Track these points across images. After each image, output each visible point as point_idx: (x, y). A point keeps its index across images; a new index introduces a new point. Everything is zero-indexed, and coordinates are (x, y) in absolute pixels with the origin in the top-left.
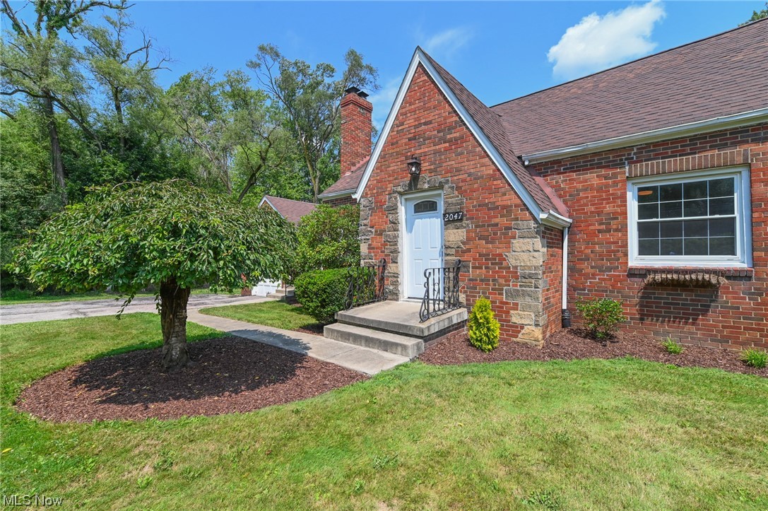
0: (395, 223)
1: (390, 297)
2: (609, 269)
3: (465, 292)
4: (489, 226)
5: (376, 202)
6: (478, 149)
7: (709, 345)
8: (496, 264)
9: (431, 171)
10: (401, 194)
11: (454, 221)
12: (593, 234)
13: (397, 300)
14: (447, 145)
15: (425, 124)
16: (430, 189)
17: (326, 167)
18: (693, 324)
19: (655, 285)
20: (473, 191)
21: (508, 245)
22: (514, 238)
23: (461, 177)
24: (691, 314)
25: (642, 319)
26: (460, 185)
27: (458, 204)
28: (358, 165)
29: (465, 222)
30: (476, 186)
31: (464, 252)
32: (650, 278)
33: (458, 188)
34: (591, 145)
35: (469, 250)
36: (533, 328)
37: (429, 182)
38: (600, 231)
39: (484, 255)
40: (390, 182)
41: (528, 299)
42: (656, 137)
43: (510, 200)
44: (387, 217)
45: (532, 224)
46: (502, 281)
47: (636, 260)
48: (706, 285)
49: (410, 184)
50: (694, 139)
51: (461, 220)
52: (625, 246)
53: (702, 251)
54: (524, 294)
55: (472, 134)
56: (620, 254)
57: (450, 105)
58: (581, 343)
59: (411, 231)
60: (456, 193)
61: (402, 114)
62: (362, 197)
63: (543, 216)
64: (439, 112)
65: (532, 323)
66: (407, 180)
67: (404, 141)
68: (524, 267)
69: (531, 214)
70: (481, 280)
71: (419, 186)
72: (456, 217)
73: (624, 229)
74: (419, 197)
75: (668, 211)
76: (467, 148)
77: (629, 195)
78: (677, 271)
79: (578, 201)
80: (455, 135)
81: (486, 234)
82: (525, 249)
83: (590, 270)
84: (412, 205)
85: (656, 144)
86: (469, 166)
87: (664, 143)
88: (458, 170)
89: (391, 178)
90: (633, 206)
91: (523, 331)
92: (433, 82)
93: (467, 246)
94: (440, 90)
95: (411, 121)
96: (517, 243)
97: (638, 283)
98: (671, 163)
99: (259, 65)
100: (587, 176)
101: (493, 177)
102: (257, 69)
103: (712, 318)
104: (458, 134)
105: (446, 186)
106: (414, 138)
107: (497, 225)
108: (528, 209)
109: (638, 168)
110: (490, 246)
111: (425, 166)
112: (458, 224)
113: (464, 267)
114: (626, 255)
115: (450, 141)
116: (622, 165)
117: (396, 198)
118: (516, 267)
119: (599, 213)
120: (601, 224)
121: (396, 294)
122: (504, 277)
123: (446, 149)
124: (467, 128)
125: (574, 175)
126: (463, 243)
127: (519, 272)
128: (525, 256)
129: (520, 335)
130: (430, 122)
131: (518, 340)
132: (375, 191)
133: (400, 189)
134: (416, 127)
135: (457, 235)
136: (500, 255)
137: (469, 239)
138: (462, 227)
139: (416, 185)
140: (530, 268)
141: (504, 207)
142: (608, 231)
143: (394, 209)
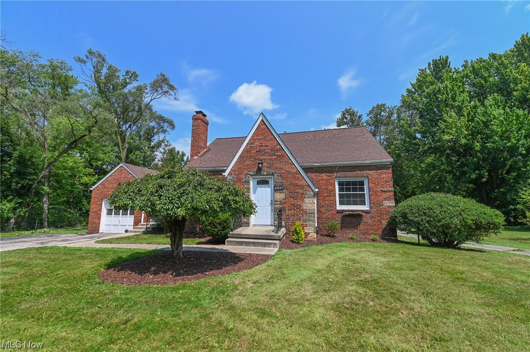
0: (249, 189)
1: (244, 225)
2: (331, 210)
3: (284, 221)
4: (295, 193)
5: (237, 178)
6: (290, 161)
7: (361, 236)
8: (298, 208)
9: (267, 167)
10: (251, 175)
11: (279, 190)
12: (325, 197)
13: (249, 226)
14: (276, 157)
15: (265, 146)
16: (267, 175)
17: (134, 142)
18: (357, 229)
19: (346, 216)
20: (288, 178)
21: (303, 201)
22: (305, 198)
23: (282, 171)
24: (355, 226)
25: (342, 229)
26: (282, 174)
27: (281, 183)
28: (201, 153)
29: (284, 191)
30: (289, 176)
31: (284, 203)
32: (344, 213)
33: (281, 176)
34: (324, 164)
35: (286, 203)
36: (313, 234)
37: (266, 172)
38: (327, 196)
39: (292, 205)
40: (245, 169)
41: (311, 222)
42: (344, 164)
43: (302, 183)
44: (244, 186)
45: (312, 193)
46: (300, 215)
47: (339, 207)
48: (360, 216)
49: (257, 172)
50: (354, 167)
51: (283, 189)
52: (335, 202)
53: (357, 204)
54: (310, 220)
55: (287, 155)
56: (334, 205)
57: (277, 141)
58: (328, 239)
59: (255, 194)
60: (280, 178)
61: (252, 139)
62: (228, 175)
63: (317, 190)
64: (272, 142)
65: (313, 231)
66: (255, 170)
67: (254, 152)
68: (309, 210)
69: (311, 189)
70: (292, 215)
71: (262, 173)
72: (280, 188)
73: (335, 195)
74: (260, 177)
75: (348, 190)
76: (285, 160)
77: (336, 183)
78: (352, 211)
79: (320, 184)
80: (279, 154)
81: (294, 196)
82: (309, 202)
83: (324, 211)
84: (256, 181)
85: (343, 167)
86: (286, 168)
87: (346, 167)
88: (281, 168)
89: (246, 168)
90: (337, 187)
91: (309, 235)
92: (269, 129)
93: (285, 201)
94: (272, 133)
95: (257, 143)
96: (306, 200)
97: (340, 216)
98: (349, 174)
99: (85, 62)
100: (322, 175)
101: (296, 173)
102: (83, 65)
103: (361, 227)
104: (281, 154)
105: (275, 175)
106: (259, 151)
107: (298, 192)
108: (310, 187)
109: (339, 174)
110: (296, 201)
111: (265, 164)
112: (281, 191)
113: (284, 210)
114: (336, 205)
115: (277, 156)
116: (333, 172)
117: (249, 177)
118: (306, 210)
119: (327, 189)
120: (327, 193)
121: (249, 224)
122: (301, 214)
123: (275, 159)
124: (285, 152)
125: (318, 174)
126: (283, 199)
127: (308, 211)
128: (309, 205)
129: (308, 237)
130: (268, 146)
131: (307, 239)
132: (236, 173)
133: (251, 173)
134: (260, 146)
135: (280, 196)
136: (300, 205)
137: (286, 198)
138: (283, 192)
139: (260, 173)
140: (311, 210)
141: (301, 186)
142: (330, 196)
143: (248, 182)
